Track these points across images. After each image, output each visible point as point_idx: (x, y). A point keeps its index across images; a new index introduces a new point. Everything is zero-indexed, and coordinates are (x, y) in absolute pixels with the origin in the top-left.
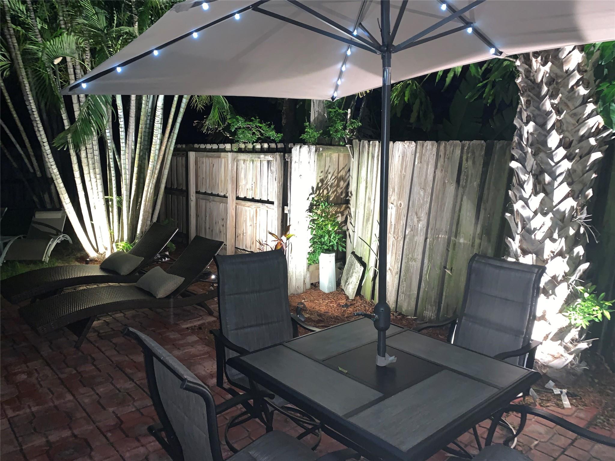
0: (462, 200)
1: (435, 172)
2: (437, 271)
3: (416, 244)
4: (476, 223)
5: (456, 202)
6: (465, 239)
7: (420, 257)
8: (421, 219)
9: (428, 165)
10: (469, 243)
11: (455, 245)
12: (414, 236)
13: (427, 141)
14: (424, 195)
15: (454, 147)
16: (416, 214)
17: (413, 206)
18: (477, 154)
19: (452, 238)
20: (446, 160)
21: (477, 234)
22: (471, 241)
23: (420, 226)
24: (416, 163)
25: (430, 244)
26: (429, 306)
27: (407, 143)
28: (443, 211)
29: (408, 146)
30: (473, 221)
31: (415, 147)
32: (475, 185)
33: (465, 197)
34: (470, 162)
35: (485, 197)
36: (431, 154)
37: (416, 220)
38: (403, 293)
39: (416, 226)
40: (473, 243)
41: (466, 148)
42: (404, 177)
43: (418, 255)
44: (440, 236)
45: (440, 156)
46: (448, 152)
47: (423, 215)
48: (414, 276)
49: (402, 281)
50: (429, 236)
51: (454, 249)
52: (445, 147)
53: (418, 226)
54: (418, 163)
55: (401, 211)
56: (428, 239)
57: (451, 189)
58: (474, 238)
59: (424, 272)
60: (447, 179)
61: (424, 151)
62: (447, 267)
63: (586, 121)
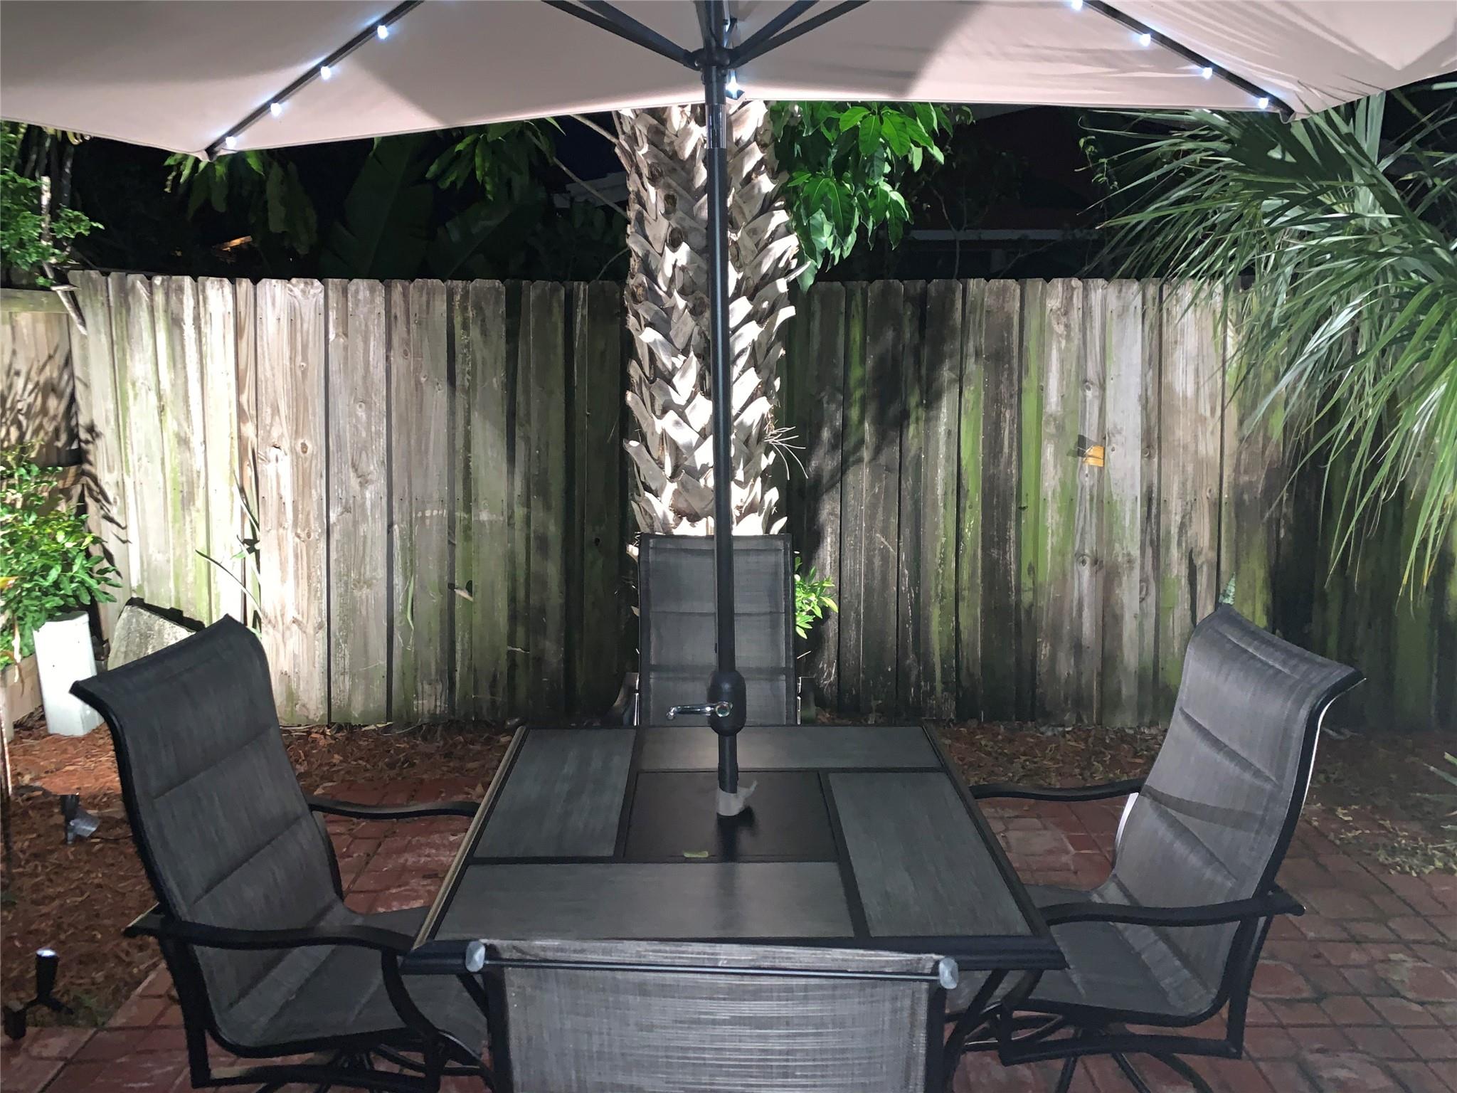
0: (468, 422)
1: (388, 358)
2: (433, 600)
3: (365, 543)
4: (511, 472)
5: (454, 428)
6: (491, 512)
7: (382, 573)
8: (369, 477)
9: (366, 341)
10: (501, 519)
11: (467, 528)
12: (355, 524)
13: (355, 281)
14: (369, 417)
15: (428, 294)
16: (355, 467)
17: (339, 448)
18: (488, 312)
19: (457, 514)
20: (413, 326)
21: (516, 496)
22: (505, 513)
23: (368, 495)
24: (332, 336)
25: (401, 537)
26: (426, 687)
27: (297, 285)
28: (427, 451)
29: (303, 292)
30: (504, 466)
31: (322, 295)
32: (495, 386)
33: (476, 414)
34: (475, 333)
35: (521, 412)
36: (371, 312)
37: (354, 482)
38: (343, 674)
39: (359, 498)
40: (511, 517)
41: (458, 298)
42: (304, 373)
43: (375, 570)
44: (428, 513)
45: (396, 317)
46: (414, 309)
47: (372, 468)
48: (372, 625)
49: (338, 644)
50: (396, 517)
51: (467, 538)
52: (405, 295)
53: (364, 498)
54: (337, 335)
55: (307, 464)
56: (396, 527)
57: (438, 396)
58: (510, 506)
59: (398, 607)
60: (423, 374)
61: (350, 304)
62: (457, 584)
63: (770, 246)
